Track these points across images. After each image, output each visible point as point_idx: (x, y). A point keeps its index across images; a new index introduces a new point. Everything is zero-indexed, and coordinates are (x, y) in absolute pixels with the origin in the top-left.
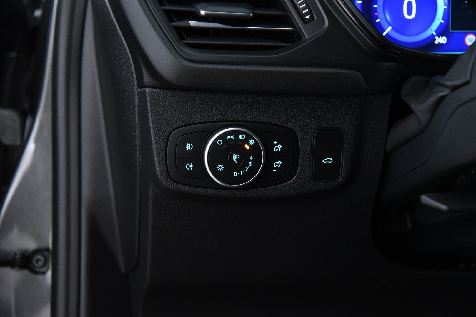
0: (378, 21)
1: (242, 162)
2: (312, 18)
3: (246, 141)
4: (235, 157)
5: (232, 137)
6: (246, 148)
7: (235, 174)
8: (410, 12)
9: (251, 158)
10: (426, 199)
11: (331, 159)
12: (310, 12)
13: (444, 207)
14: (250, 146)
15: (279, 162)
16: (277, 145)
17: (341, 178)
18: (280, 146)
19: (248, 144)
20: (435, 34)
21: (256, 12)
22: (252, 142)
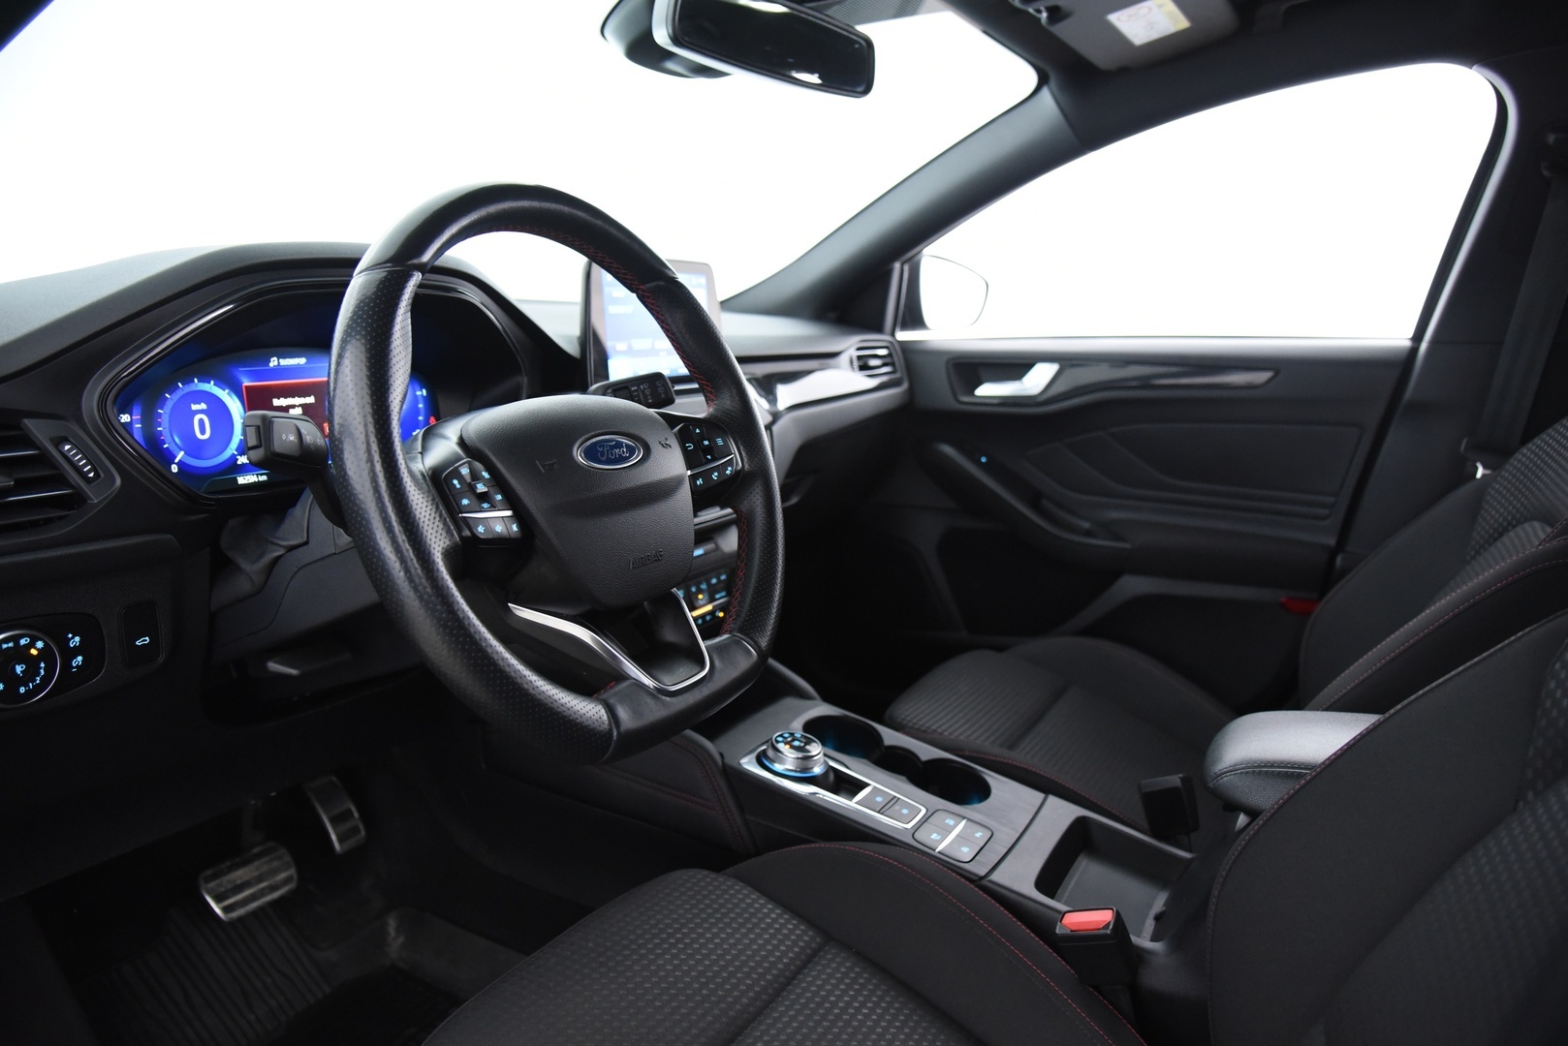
0: (165, 446)
1: (31, 672)
2: (97, 475)
3: (32, 645)
4: (19, 669)
5: (11, 645)
6: (32, 655)
7: (22, 690)
8: (203, 432)
9: (42, 665)
10: (274, 666)
11: (147, 638)
12: (93, 469)
13: (294, 672)
14: (38, 650)
15: (80, 658)
16: (73, 638)
17: (161, 659)
18: (77, 639)
19: (35, 648)
20: (236, 453)
21: (16, 476)
22: (40, 644)
